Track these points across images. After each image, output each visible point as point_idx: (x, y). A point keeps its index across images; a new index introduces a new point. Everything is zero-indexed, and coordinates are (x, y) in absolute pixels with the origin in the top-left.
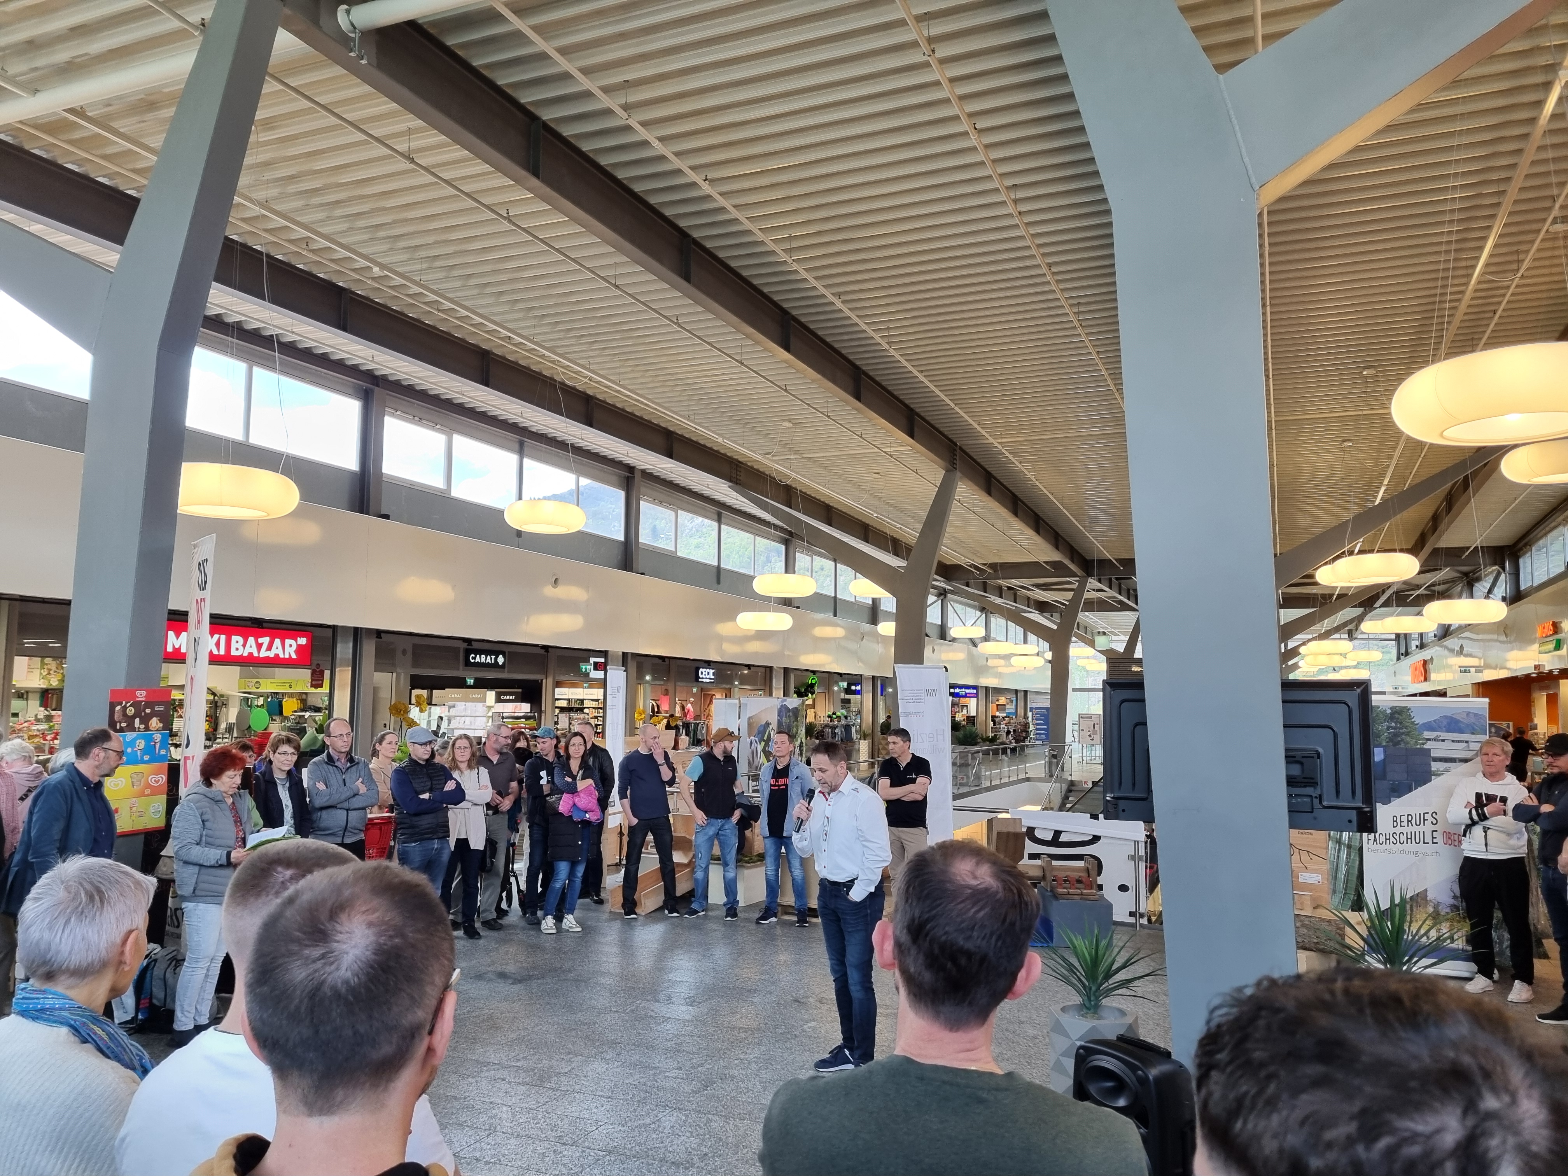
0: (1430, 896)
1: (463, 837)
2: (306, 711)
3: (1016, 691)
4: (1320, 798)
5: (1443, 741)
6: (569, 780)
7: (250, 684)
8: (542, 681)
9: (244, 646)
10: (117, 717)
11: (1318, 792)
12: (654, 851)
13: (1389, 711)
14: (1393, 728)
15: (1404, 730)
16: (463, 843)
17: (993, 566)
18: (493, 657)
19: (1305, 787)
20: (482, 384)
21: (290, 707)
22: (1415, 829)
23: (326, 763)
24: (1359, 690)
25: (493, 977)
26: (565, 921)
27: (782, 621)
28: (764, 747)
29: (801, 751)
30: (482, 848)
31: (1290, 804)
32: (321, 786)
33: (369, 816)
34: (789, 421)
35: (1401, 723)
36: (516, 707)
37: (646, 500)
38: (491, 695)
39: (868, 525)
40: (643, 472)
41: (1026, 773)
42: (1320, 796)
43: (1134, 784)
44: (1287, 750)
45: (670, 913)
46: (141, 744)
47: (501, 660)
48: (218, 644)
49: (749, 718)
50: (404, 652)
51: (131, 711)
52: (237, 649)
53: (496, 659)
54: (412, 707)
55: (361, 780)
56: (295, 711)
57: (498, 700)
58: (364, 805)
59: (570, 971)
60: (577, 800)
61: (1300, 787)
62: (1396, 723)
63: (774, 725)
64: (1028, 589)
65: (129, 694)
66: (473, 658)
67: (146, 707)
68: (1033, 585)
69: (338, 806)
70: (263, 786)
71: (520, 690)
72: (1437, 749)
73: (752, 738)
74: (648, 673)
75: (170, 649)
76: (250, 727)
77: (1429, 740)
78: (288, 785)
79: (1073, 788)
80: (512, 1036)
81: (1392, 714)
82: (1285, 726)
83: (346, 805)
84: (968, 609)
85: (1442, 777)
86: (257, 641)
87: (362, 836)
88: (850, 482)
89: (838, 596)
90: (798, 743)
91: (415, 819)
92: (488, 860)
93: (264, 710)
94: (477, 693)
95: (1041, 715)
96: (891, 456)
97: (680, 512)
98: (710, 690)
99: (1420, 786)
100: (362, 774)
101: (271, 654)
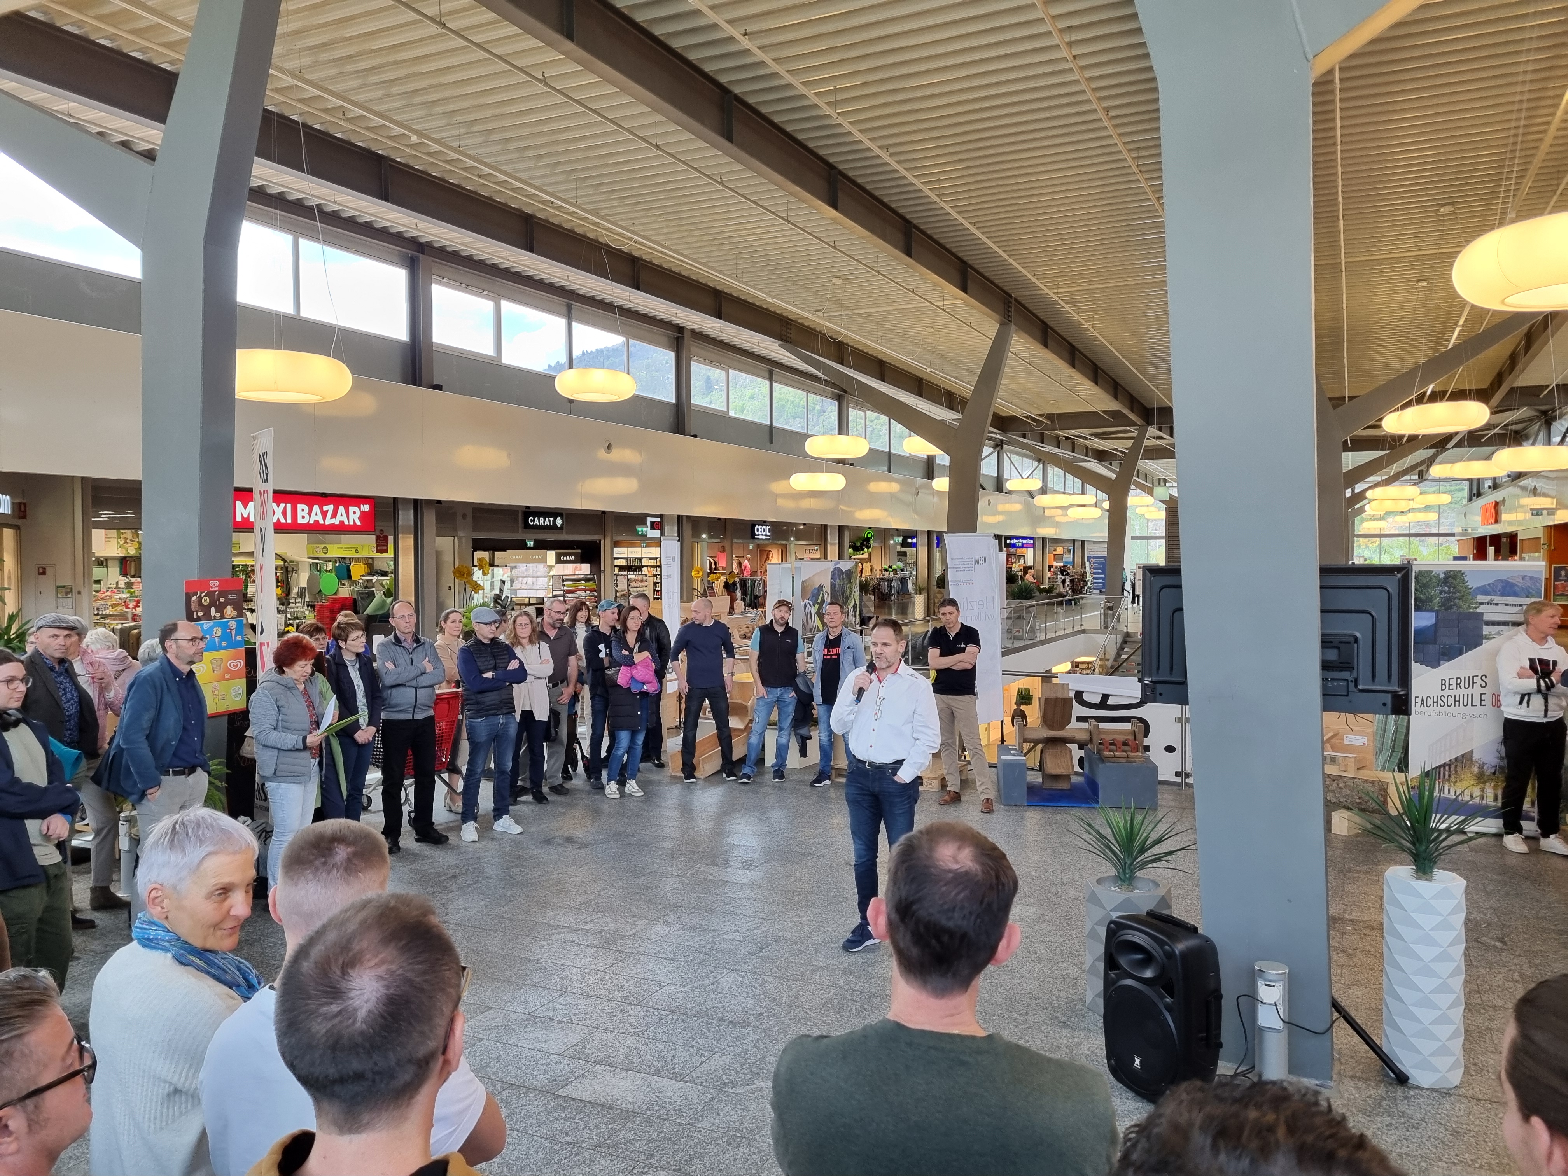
0: (1476, 757)
1: (528, 709)
2: (373, 575)
3: (1074, 541)
4: (1356, 682)
5: (1497, 604)
6: (626, 653)
7: (318, 550)
8: (600, 541)
9: (310, 514)
10: (193, 607)
11: (1355, 675)
12: (711, 715)
13: (1442, 576)
14: (1445, 593)
15: (1457, 595)
16: (528, 715)
17: (1050, 417)
18: (551, 519)
19: (1342, 671)
20: (527, 250)
21: (358, 571)
22: (1464, 691)
23: (394, 644)
24: (1399, 576)
25: (561, 842)
26: (628, 785)
27: (835, 482)
28: (819, 610)
29: (855, 612)
30: (546, 719)
31: (1324, 687)
32: (390, 666)
33: (437, 692)
34: (839, 277)
35: (1454, 588)
36: (576, 567)
37: (696, 361)
38: (551, 556)
39: (922, 379)
40: (693, 331)
41: (1082, 625)
42: (1356, 680)
43: (1172, 668)
44: (1323, 635)
45: (728, 776)
46: (218, 632)
47: (559, 522)
48: (284, 513)
49: (803, 582)
50: (464, 516)
51: (206, 601)
52: (303, 517)
53: (554, 521)
54: (476, 569)
55: (427, 659)
56: (363, 576)
57: (559, 561)
58: (432, 683)
59: (633, 835)
60: (634, 672)
61: (1336, 671)
62: (1449, 588)
63: (828, 588)
64: (1086, 439)
65: (203, 584)
66: (532, 521)
67: (220, 596)
68: (1091, 435)
69: (407, 684)
70: (334, 667)
71: (579, 551)
72: (1489, 613)
73: (806, 601)
74: (704, 533)
75: (239, 519)
76: (320, 591)
77: (1482, 604)
78: (357, 665)
79: (1128, 639)
80: (581, 900)
81: (1446, 578)
82: (1322, 611)
83: (414, 683)
84: (1025, 460)
85: (1493, 640)
86: (321, 509)
87: (431, 712)
88: (902, 337)
89: (892, 451)
90: (851, 605)
91: (479, 696)
92: (553, 731)
93: (333, 575)
94: (537, 554)
95: (1099, 564)
96: (944, 310)
97: (730, 371)
98: (766, 546)
99: (1471, 649)
100: (428, 653)
101: (336, 521)
